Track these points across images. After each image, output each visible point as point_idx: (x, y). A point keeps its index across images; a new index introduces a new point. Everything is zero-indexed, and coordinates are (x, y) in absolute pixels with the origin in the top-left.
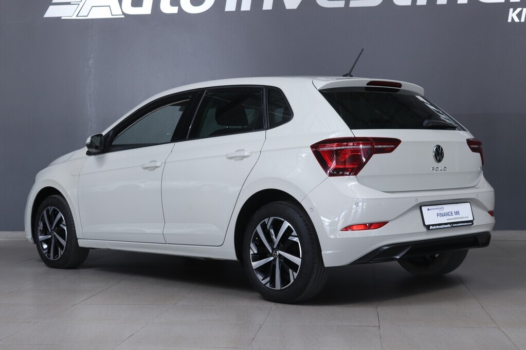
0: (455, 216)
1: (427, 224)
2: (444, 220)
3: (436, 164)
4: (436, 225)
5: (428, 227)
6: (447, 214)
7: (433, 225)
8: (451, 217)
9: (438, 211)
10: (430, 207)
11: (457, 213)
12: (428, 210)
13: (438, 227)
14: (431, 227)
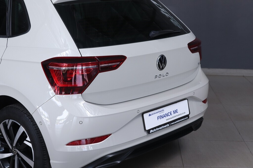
0: (173, 115)
1: (147, 129)
2: (164, 121)
3: (159, 72)
4: (155, 128)
5: (148, 132)
6: (167, 115)
7: (153, 129)
8: (171, 116)
9: (159, 114)
10: (151, 113)
11: (176, 112)
12: (150, 115)
13: (157, 129)
14: (151, 131)
